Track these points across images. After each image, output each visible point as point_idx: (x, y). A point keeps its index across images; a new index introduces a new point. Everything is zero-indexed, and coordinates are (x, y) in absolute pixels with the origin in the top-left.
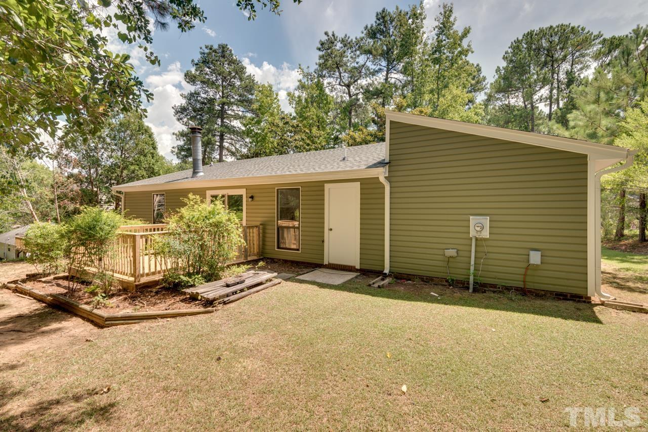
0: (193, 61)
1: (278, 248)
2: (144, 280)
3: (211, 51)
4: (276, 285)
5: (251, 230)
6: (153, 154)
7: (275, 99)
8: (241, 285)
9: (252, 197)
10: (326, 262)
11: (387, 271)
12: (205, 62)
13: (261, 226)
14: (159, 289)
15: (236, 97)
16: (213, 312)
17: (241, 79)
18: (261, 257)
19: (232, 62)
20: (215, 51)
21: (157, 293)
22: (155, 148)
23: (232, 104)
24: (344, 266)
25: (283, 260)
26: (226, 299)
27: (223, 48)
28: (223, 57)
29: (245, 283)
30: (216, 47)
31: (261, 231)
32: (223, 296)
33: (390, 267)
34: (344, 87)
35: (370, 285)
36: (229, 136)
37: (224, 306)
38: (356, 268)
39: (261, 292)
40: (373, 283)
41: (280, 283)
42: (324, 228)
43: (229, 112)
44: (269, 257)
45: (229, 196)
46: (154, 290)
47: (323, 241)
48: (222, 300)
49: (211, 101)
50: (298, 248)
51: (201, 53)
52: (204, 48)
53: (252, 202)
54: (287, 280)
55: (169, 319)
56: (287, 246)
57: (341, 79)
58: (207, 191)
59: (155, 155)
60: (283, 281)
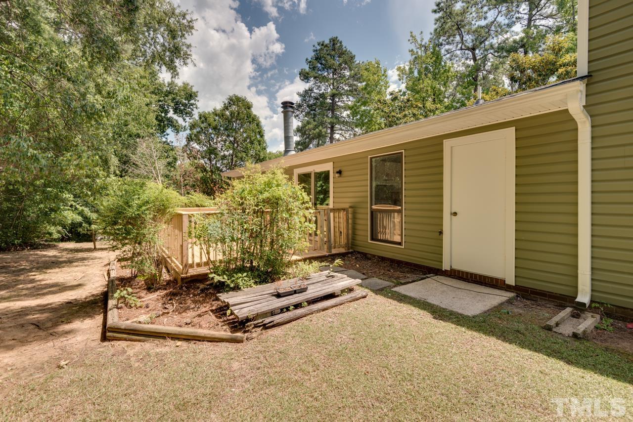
0: (307, 60)
1: (372, 239)
2: (192, 272)
3: (323, 47)
4: (357, 299)
5: (337, 214)
6: (260, 142)
7: (383, 75)
8: (300, 294)
9: (340, 172)
10: (446, 266)
11: (584, 297)
12: (318, 58)
13: (350, 209)
14: (208, 285)
15: (346, 89)
16: (242, 342)
17: (351, 70)
18: (351, 250)
19: (342, 54)
20: (326, 46)
21: (202, 291)
22: (262, 136)
23: (341, 94)
24: (480, 276)
25: (379, 257)
26: (267, 320)
27: (334, 41)
28: (334, 50)
29: (307, 292)
30: (327, 42)
31: (350, 216)
32: (265, 315)
33: (592, 290)
34: (467, 52)
35: (549, 328)
36: (339, 127)
37: (264, 331)
38: (507, 282)
39: (330, 311)
40: (557, 325)
41: (364, 297)
42: (442, 211)
43: (339, 104)
44: (361, 251)
45: (315, 173)
46: (202, 286)
47: (441, 233)
48: (261, 321)
49: (323, 96)
50: (400, 241)
51: (314, 51)
52: (316, 45)
53: (340, 178)
54: (379, 291)
55: (179, 343)
56: (388, 237)
57: (463, 43)
58: (295, 170)
59: (261, 142)
60: (370, 293)
